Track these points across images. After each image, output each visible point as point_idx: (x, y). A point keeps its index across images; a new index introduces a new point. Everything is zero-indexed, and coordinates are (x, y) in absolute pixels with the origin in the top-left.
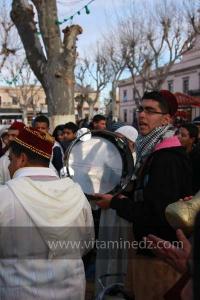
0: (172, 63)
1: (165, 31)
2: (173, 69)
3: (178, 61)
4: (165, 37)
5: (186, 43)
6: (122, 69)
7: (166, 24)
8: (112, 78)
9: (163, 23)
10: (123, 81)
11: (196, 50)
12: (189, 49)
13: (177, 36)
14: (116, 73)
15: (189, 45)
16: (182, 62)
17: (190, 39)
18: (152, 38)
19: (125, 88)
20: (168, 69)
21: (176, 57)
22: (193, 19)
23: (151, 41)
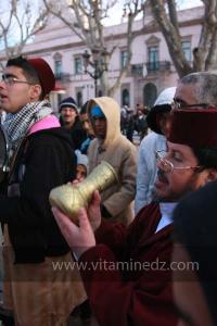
0: (23, 43)
1: (13, 4)
2: (25, 50)
4: (14, 11)
5: (38, 21)
11: (47, 32)
12: (41, 29)
13: (27, 12)
15: (41, 24)
16: (35, 43)
17: (42, 18)
20: (20, 49)
21: (28, 37)
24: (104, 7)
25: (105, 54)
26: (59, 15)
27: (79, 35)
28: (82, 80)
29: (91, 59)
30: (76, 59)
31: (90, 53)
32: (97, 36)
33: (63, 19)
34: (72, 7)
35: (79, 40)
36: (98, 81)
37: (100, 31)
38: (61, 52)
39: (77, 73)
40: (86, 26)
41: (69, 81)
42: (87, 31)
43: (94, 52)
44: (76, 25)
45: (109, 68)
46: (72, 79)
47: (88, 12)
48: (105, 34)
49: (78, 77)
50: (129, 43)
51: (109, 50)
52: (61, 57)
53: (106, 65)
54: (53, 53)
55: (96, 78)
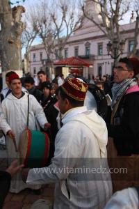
0: (68, 36)
1: (64, 13)
2: (68, 41)
3: (72, 35)
4: (64, 17)
6: (33, 38)
7: (64, 9)
8: (26, 44)
9: (63, 8)
10: (34, 47)
12: (80, 27)
13: (71, 18)
14: (29, 41)
15: (79, 24)
18: (55, 17)
19: (34, 52)
21: (71, 33)
22: (83, 7)
23: (54, 20)
25: (122, 43)
26: (91, 19)
27: (103, 31)
28: (102, 59)
30: (99, 46)
32: (115, 31)
33: (94, 22)
34: (100, 14)
35: (103, 34)
37: (117, 29)
38: (90, 41)
39: (99, 54)
41: (94, 60)
42: (108, 28)
43: (114, 42)
44: (102, 25)
46: (96, 58)
47: (110, 17)
48: (120, 30)
49: (100, 57)
50: (136, 35)
52: (90, 44)
53: (122, 50)
54: (85, 42)
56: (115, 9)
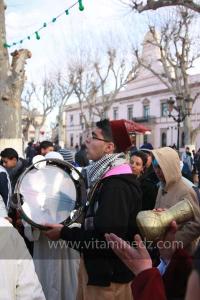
0: (117, 91)
1: (111, 60)
2: (118, 97)
3: (123, 89)
4: (111, 66)
5: (131, 72)
6: (69, 94)
7: (112, 54)
9: (109, 53)
10: (70, 106)
11: (140, 80)
12: (133, 79)
13: (122, 66)
14: (63, 98)
15: (133, 75)
16: (127, 91)
17: (134, 70)
18: (99, 66)
19: (72, 113)
20: (114, 96)
21: (121, 86)
22: (136, 52)
23: (98, 69)
24: (190, 58)
25: (188, 100)
26: (149, 68)
27: (165, 83)
28: (167, 123)
29: (175, 104)
30: (162, 104)
31: (174, 99)
32: (183, 84)
33: (152, 71)
34: (160, 60)
35: (165, 88)
36: (182, 124)
37: (185, 80)
38: (149, 98)
39: (162, 115)
40: (173, 76)
41: (155, 123)
42: (173, 80)
43: (178, 98)
44: (163, 75)
45: (193, 112)
46: (158, 121)
47: (175, 63)
49: (164, 120)
51: (192, 97)
52: (149, 102)
53: (189, 109)
54: (143, 99)
55: (179, 121)
56: (180, 53)
